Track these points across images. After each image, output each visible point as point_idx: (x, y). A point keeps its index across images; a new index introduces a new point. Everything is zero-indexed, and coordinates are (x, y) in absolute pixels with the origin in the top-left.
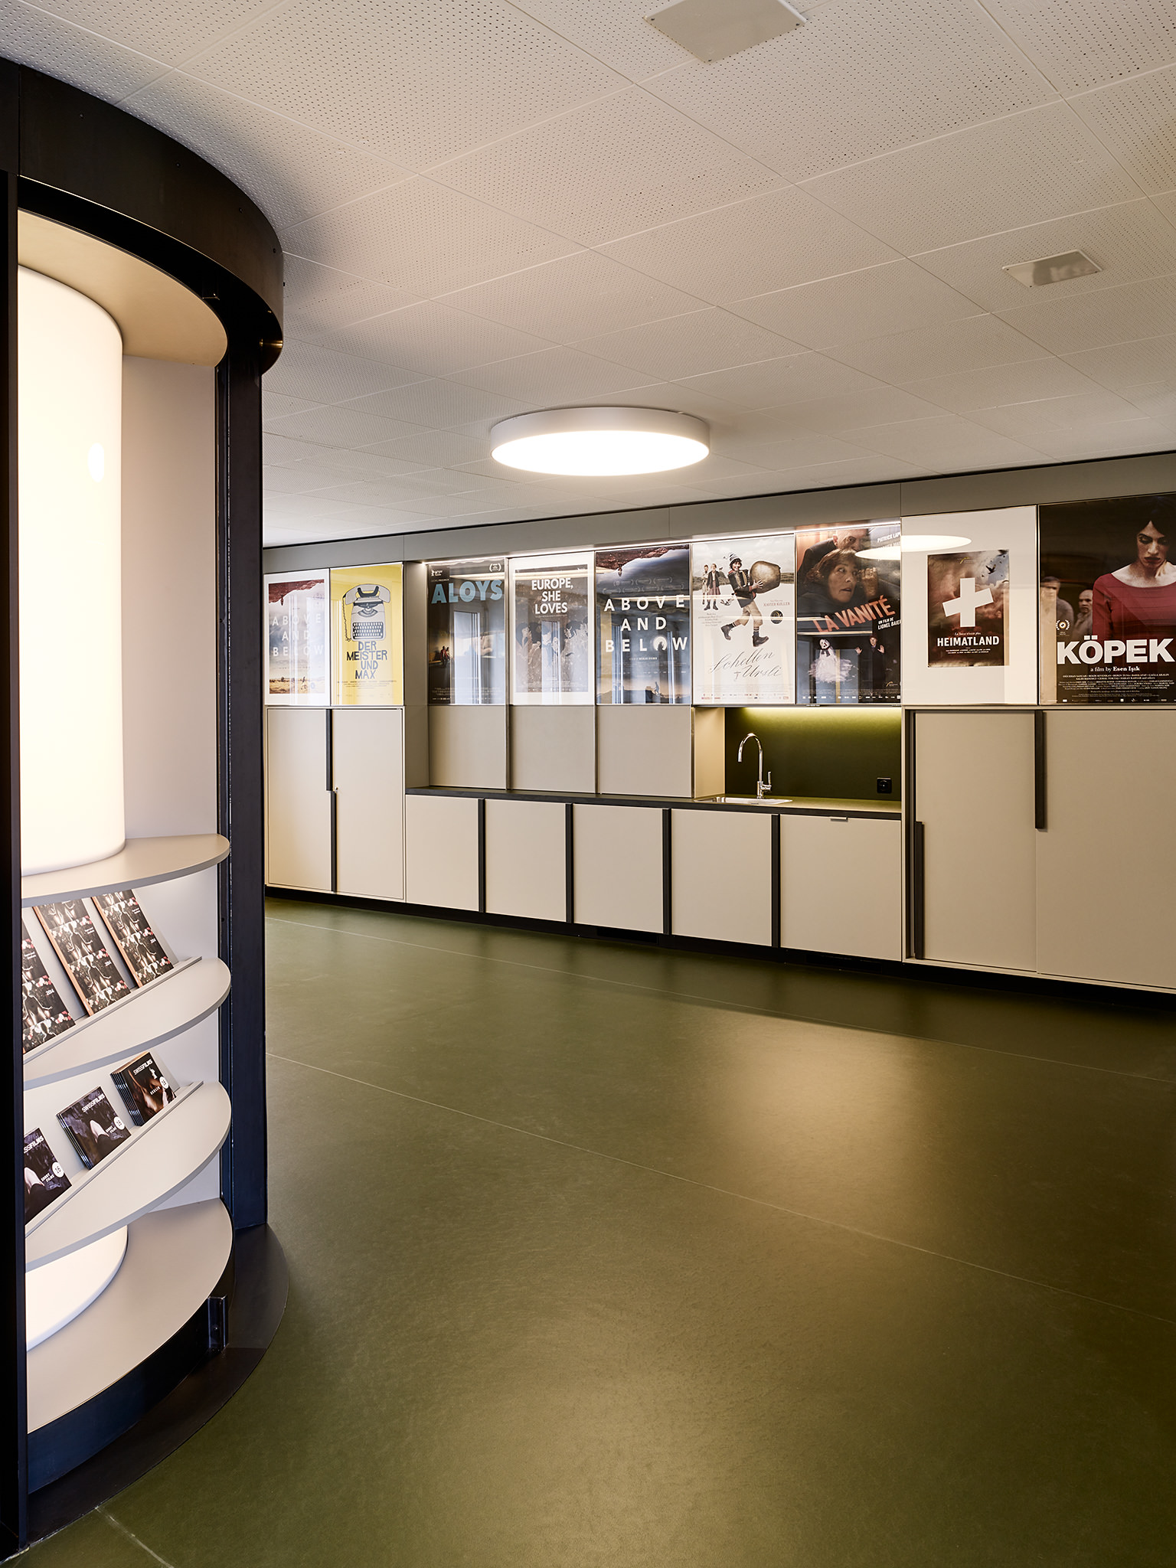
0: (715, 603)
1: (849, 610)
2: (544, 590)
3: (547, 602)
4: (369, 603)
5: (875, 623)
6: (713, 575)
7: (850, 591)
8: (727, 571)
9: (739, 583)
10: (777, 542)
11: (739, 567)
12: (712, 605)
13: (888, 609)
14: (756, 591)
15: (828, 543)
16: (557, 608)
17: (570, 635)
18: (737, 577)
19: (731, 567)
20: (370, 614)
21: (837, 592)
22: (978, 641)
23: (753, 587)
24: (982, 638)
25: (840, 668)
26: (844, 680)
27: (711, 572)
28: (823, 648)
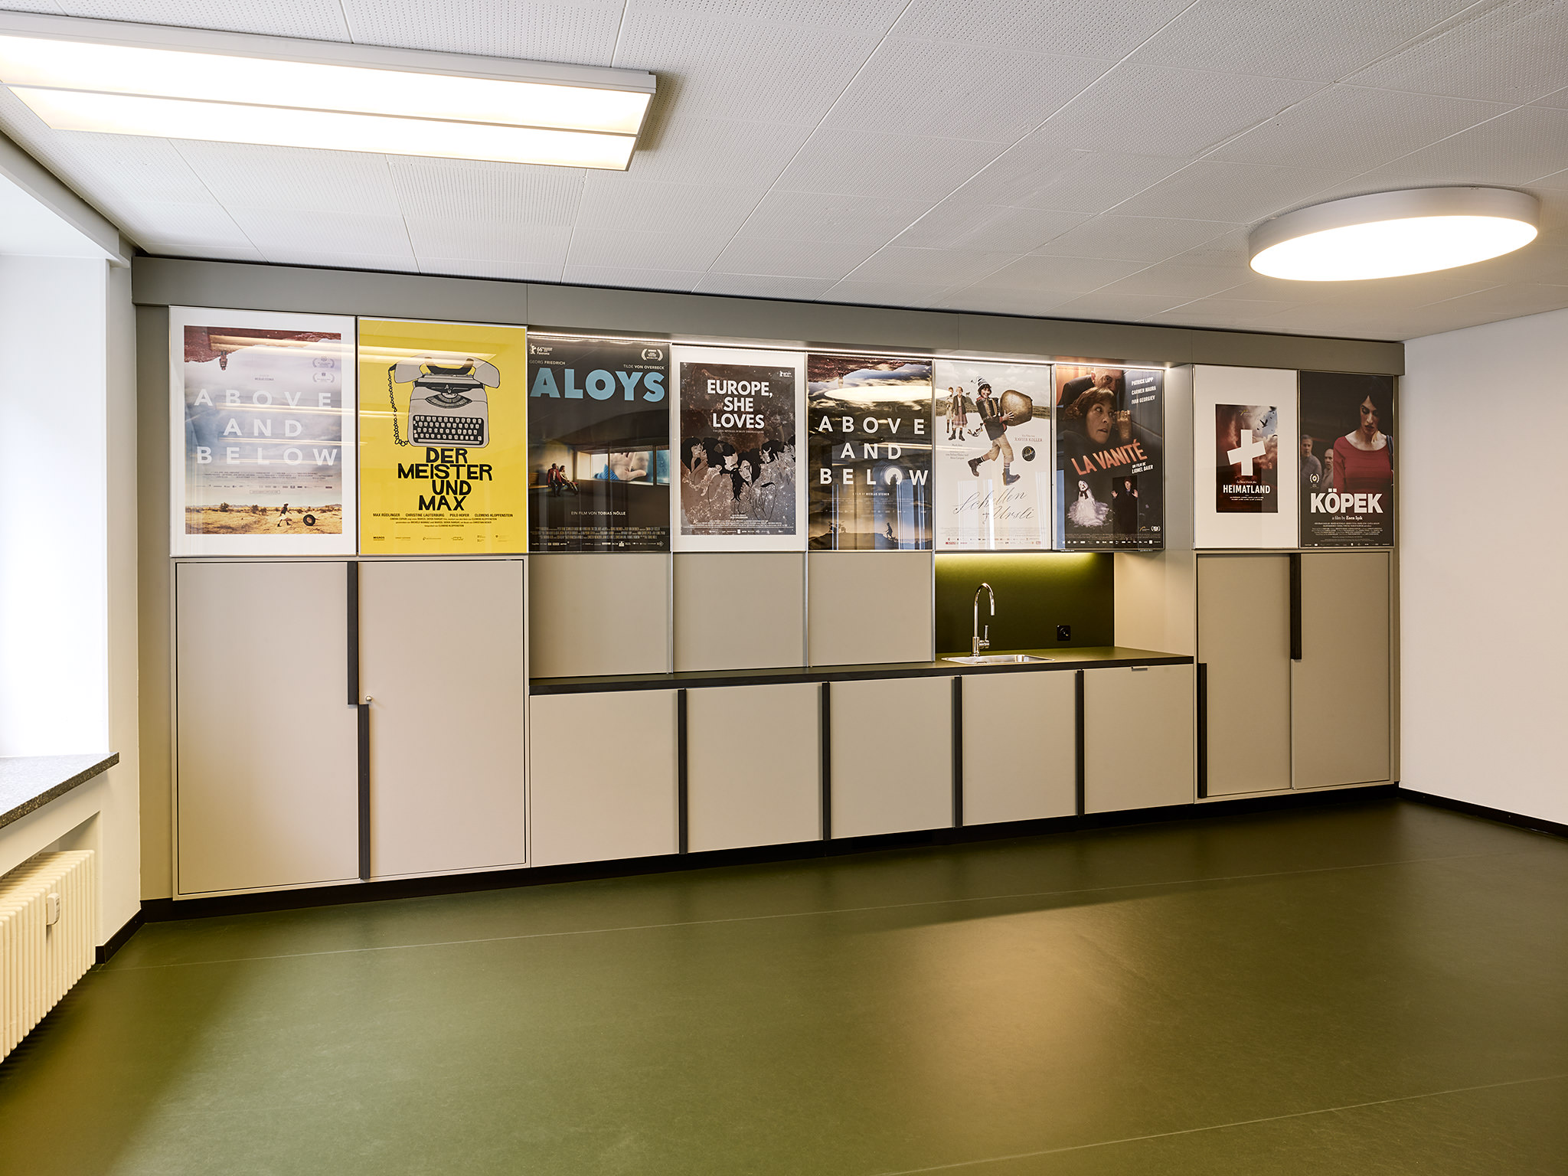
0: (961, 432)
1: (1105, 452)
2: (727, 395)
3: (732, 412)
4: (450, 385)
5: (1129, 466)
6: (959, 399)
7: (1106, 432)
8: (974, 397)
9: (988, 412)
10: (1029, 371)
11: (988, 394)
12: (957, 435)
13: (1141, 453)
14: (1006, 422)
15: (1086, 379)
16: (749, 421)
17: (769, 459)
18: (986, 405)
19: (980, 394)
20: (454, 404)
21: (1095, 432)
23: (1004, 418)
25: (1097, 511)
26: (1101, 524)
27: (956, 397)
28: (1082, 490)
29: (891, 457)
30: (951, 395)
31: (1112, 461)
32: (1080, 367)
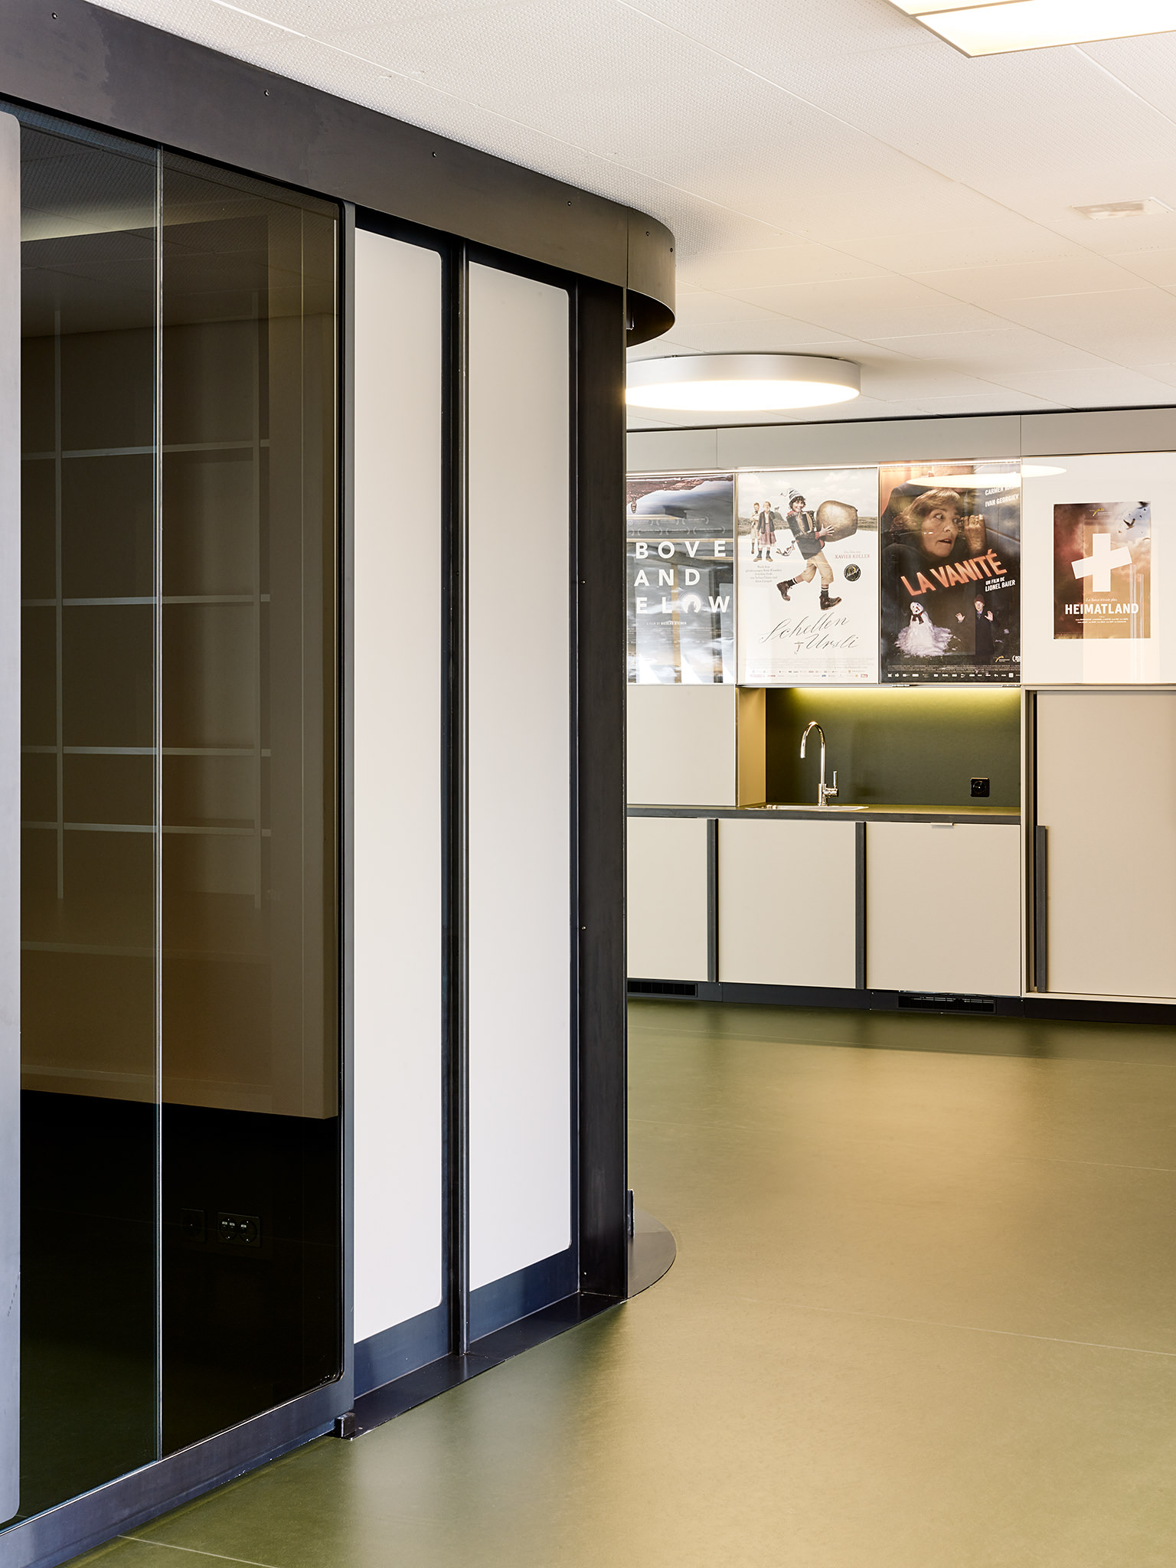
0: (768, 552)
5: (981, 584)
6: (767, 516)
7: (950, 542)
8: (784, 511)
10: (853, 478)
11: (801, 507)
12: (764, 555)
13: (1000, 567)
14: (824, 538)
15: (920, 482)
18: (799, 520)
19: (792, 507)
21: (933, 544)
22: (1113, 609)
23: (822, 533)
24: (1119, 605)
25: (936, 638)
26: (941, 654)
27: (763, 513)
28: (914, 613)
29: (688, 583)
30: (757, 512)
31: (957, 578)
32: (912, 469)
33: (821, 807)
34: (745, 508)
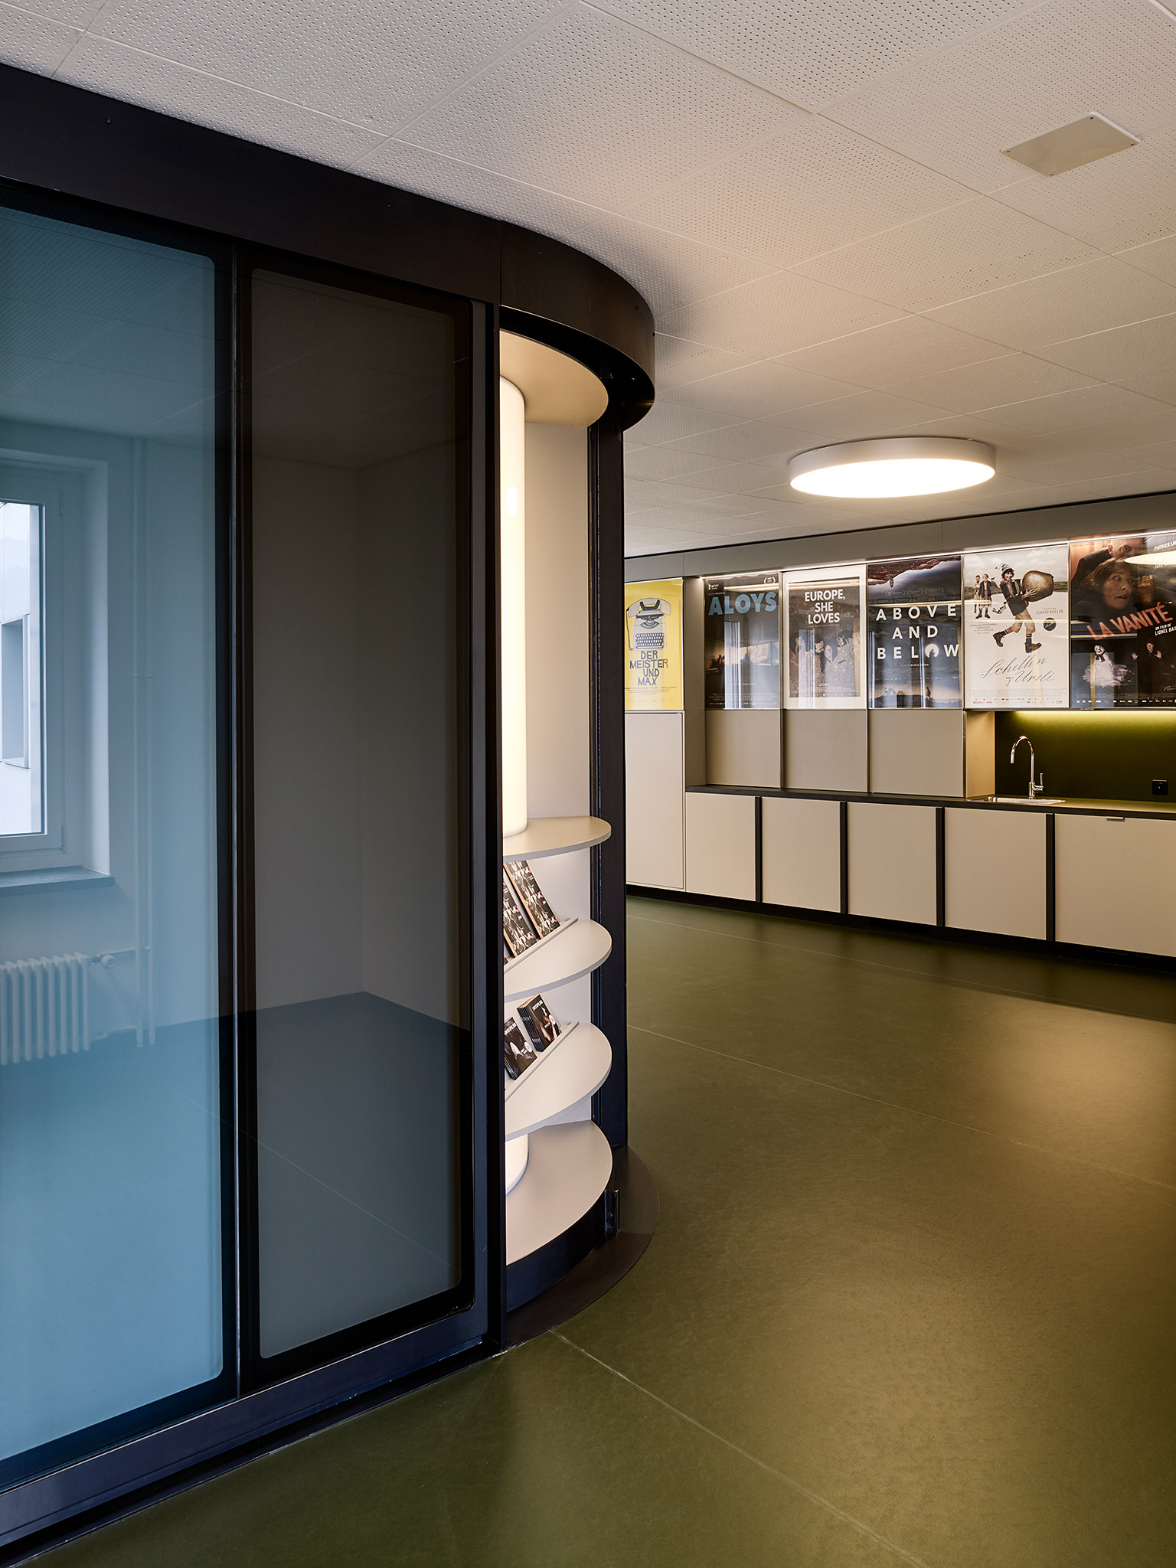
0: (987, 611)
1: (1124, 617)
2: (816, 601)
3: (820, 613)
4: (651, 616)
5: (1152, 629)
6: (985, 584)
7: (1126, 598)
8: (998, 581)
9: (1011, 592)
10: (1050, 552)
11: (1011, 577)
12: (983, 614)
13: (1165, 615)
14: (1029, 599)
15: (1102, 552)
16: (830, 618)
17: (843, 644)
18: (1009, 586)
19: (1004, 577)
20: (652, 626)
21: (1112, 600)
23: (1027, 593)
25: (1115, 673)
26: (1120, 684)
27: (983, 583)
28: (1098, 653)
29: (929, 636)
30: (978, 582)
31: (1132, 625)
32: (1095, 543)
33: (1031, 801)
34: (969, 580)
